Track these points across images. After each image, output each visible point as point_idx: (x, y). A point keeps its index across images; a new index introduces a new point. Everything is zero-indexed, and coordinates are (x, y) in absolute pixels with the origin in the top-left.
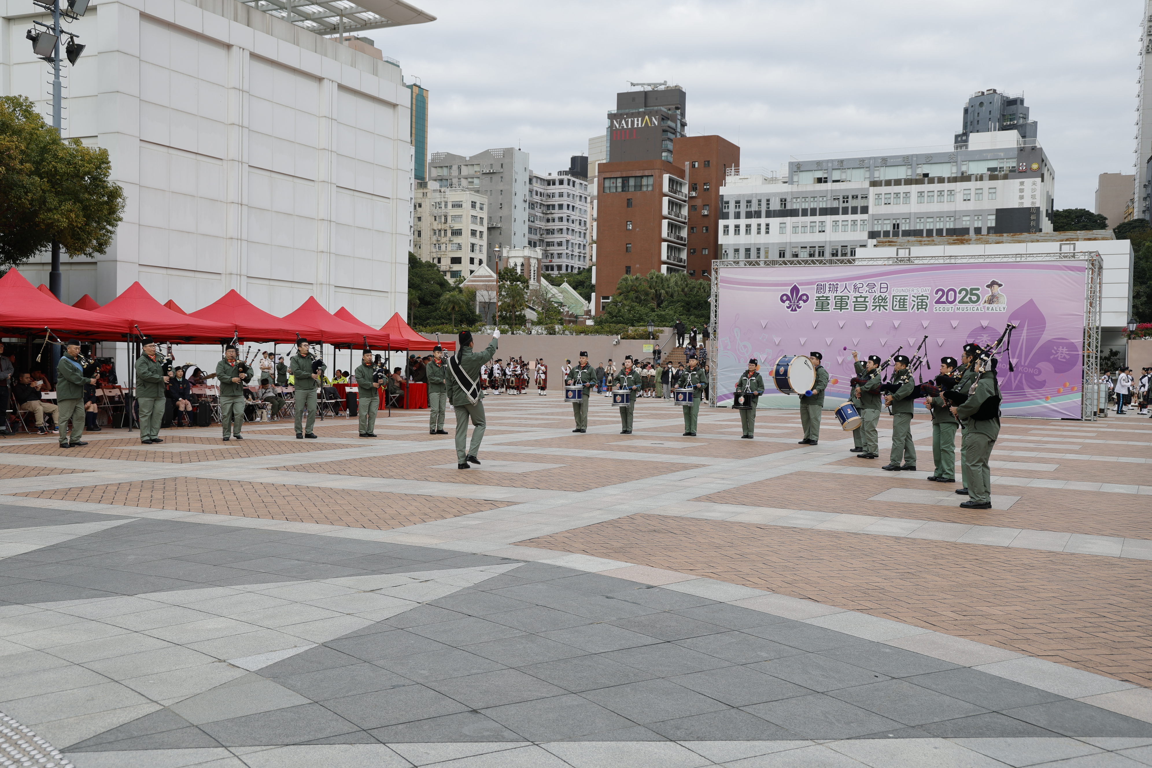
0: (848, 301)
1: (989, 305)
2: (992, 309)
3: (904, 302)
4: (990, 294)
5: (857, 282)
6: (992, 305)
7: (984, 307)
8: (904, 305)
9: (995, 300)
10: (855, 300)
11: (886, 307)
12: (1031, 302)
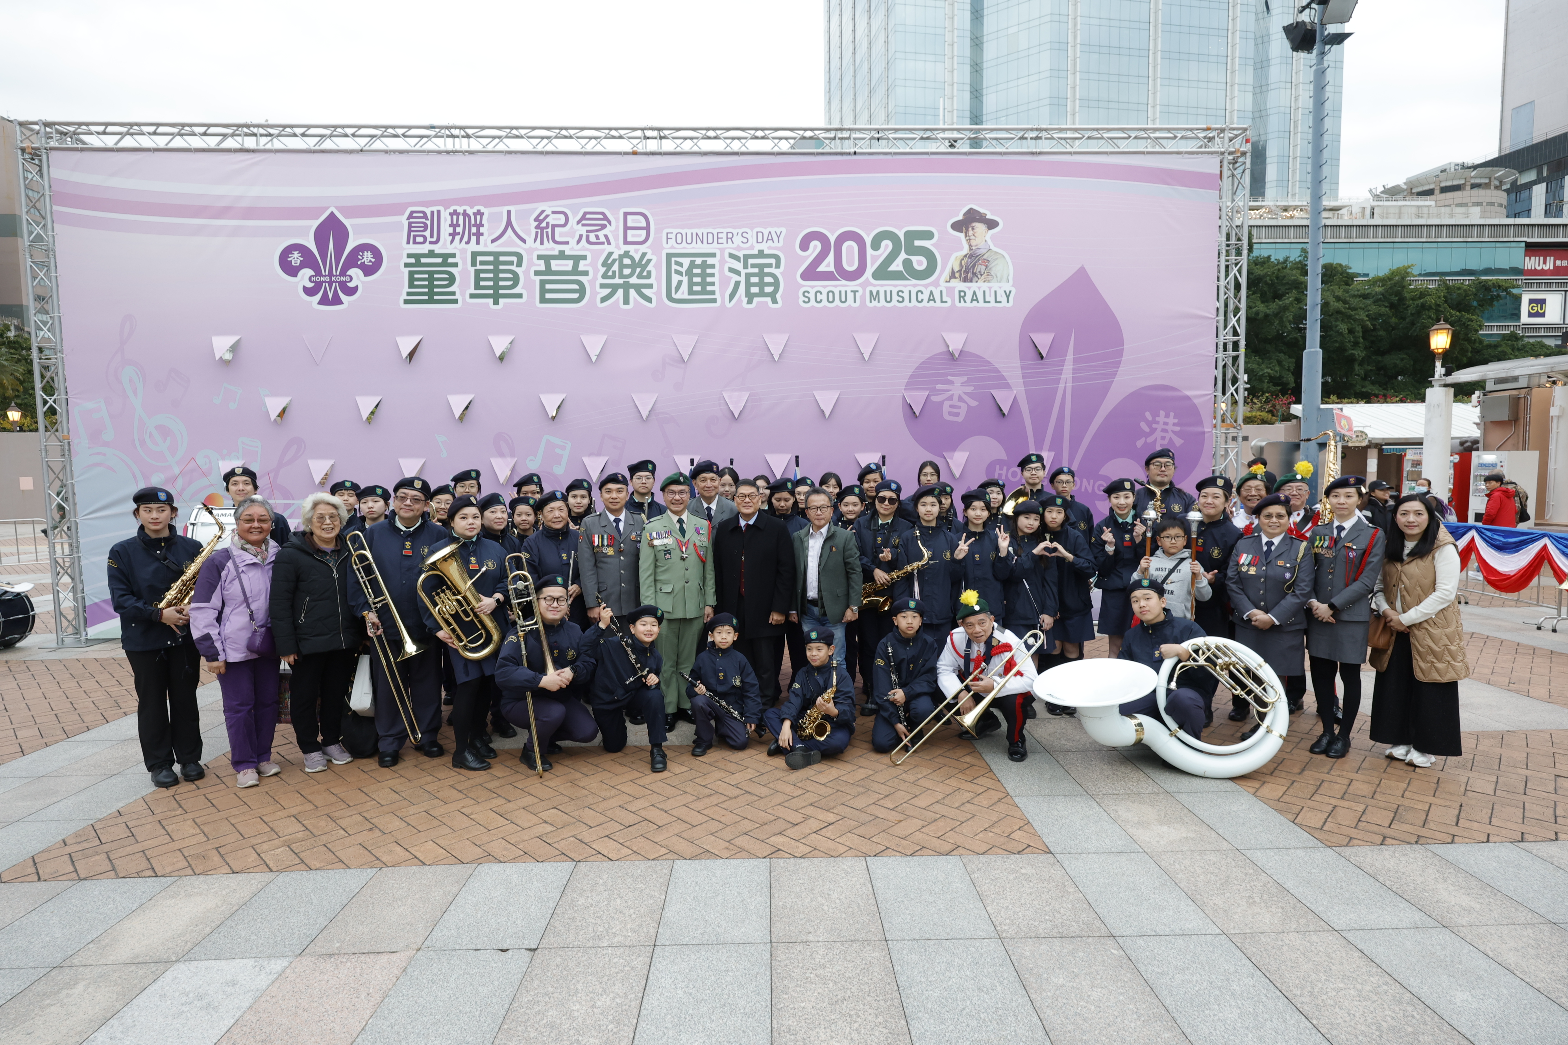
0: (518, 270)
1: (963, 286)
2: (975, 298)
3: (704, 275)
4: (966, 250)
5: (548, 207)
6: (974, 286)
7: (950, 291)
8: (704, 284)
9: (980, 268)
10: (542, 268)
11: (645, 291)
12: (1081, 275)
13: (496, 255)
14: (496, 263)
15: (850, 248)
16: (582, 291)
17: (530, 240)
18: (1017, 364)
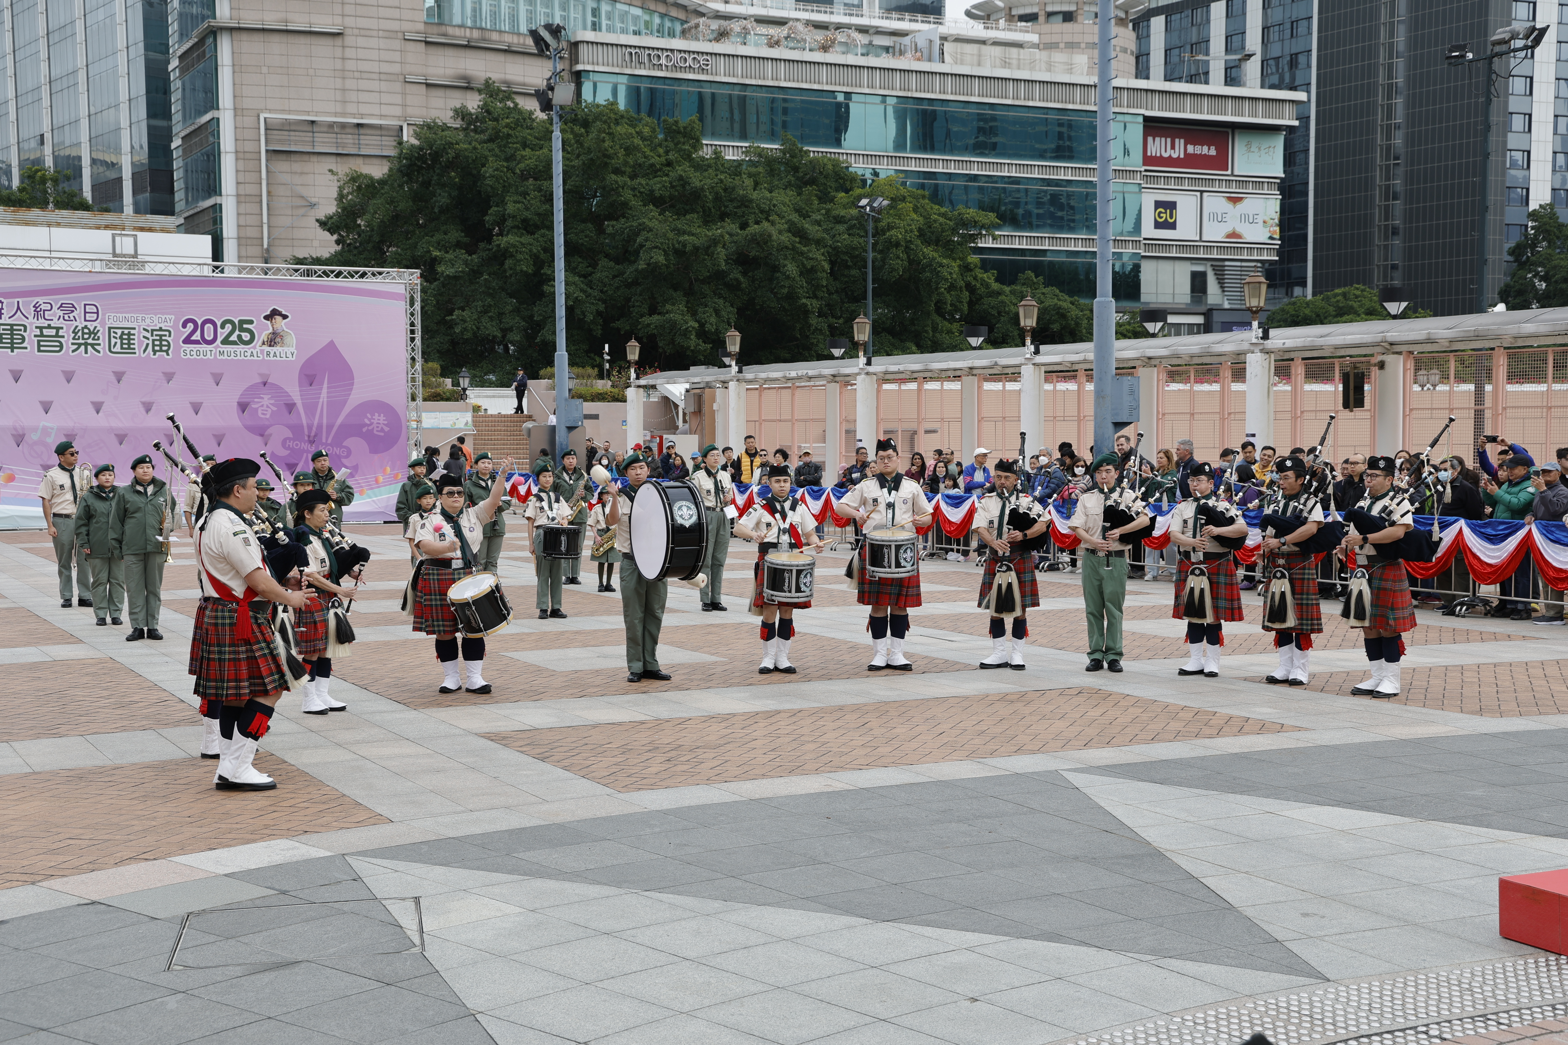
0: (25, 334)
1: (269, 349)
3: (129, 339)
4: (271, 330)
5: (40, 300)
6: (274, 349)
8: (129, 344)
9: (278, 339)
10: (38, 332)
11: (97, 348)
12: (331, 344)
13: (12, 325)
14: (12, 330)
15: (209, 328)
16: (61, 346)
17: (31, 317)
18: (298, 389)
